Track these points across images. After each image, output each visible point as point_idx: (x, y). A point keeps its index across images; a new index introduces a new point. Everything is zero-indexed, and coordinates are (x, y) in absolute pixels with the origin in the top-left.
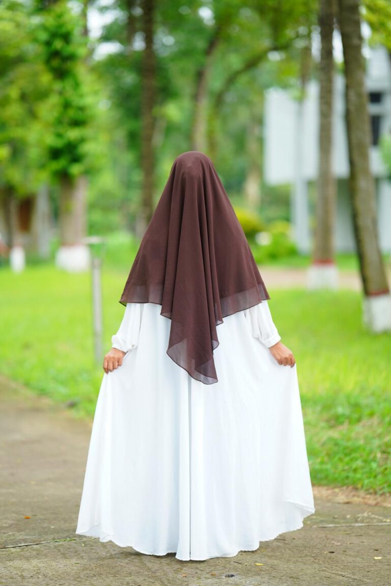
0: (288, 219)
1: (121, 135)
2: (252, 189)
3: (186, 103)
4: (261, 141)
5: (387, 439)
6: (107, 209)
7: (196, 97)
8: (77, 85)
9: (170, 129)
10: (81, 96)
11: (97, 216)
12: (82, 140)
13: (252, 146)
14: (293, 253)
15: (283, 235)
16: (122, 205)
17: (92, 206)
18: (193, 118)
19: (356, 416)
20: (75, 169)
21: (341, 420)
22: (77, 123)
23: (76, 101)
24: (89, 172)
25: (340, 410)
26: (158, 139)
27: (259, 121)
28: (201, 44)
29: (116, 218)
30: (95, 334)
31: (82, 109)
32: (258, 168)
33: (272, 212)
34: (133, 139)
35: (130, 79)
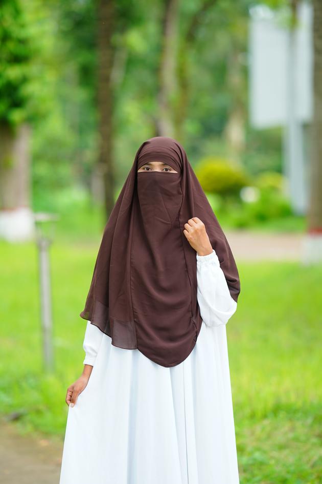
0: (280, 170)
1: (71, 69)
2: (235, 133)
3: (152, 28)
4: (246, 72)
6: (55, 160)
7: (164, 23)
8: (17, 12)
9: (132, 61)
10: (23, 26)
11: (43, 170)
12: (25, 80)
13: (235, 79)
14: (286, 213)
15: (274, 189)
16: (75, 156)
17: (37, 158)
18: (160, 49)
20: (16, 116)
22: (17, 59)
23: (16, 32)
24: (33, 120)
26: (117, 75)
27: (242, 48)
29: (66, 171)
30: (44, 330)
31: (22, 42)
32: (242, 106)
33: (260, 160)
34: (86, 75)
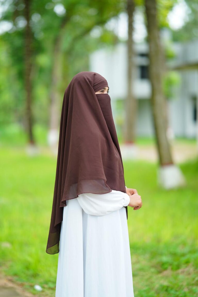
5: (196, 279)
19: (175, 263)
21: (166, 266)
25: (165, 259)
28: (56, 23)
35: (18, 42)
